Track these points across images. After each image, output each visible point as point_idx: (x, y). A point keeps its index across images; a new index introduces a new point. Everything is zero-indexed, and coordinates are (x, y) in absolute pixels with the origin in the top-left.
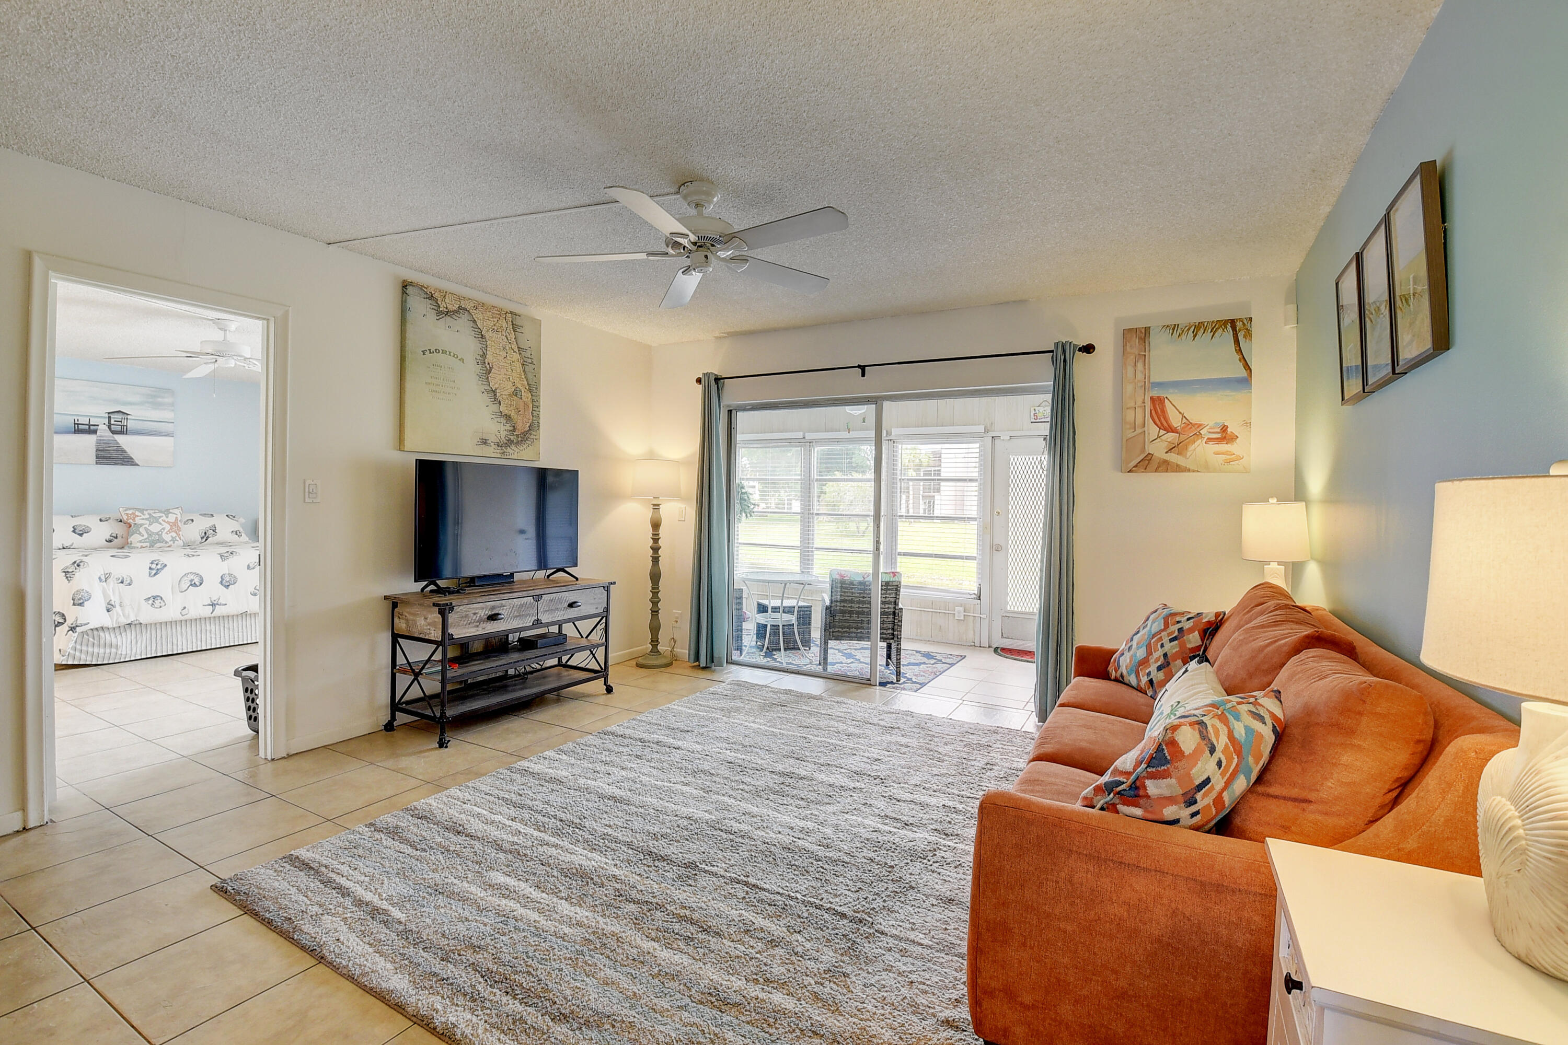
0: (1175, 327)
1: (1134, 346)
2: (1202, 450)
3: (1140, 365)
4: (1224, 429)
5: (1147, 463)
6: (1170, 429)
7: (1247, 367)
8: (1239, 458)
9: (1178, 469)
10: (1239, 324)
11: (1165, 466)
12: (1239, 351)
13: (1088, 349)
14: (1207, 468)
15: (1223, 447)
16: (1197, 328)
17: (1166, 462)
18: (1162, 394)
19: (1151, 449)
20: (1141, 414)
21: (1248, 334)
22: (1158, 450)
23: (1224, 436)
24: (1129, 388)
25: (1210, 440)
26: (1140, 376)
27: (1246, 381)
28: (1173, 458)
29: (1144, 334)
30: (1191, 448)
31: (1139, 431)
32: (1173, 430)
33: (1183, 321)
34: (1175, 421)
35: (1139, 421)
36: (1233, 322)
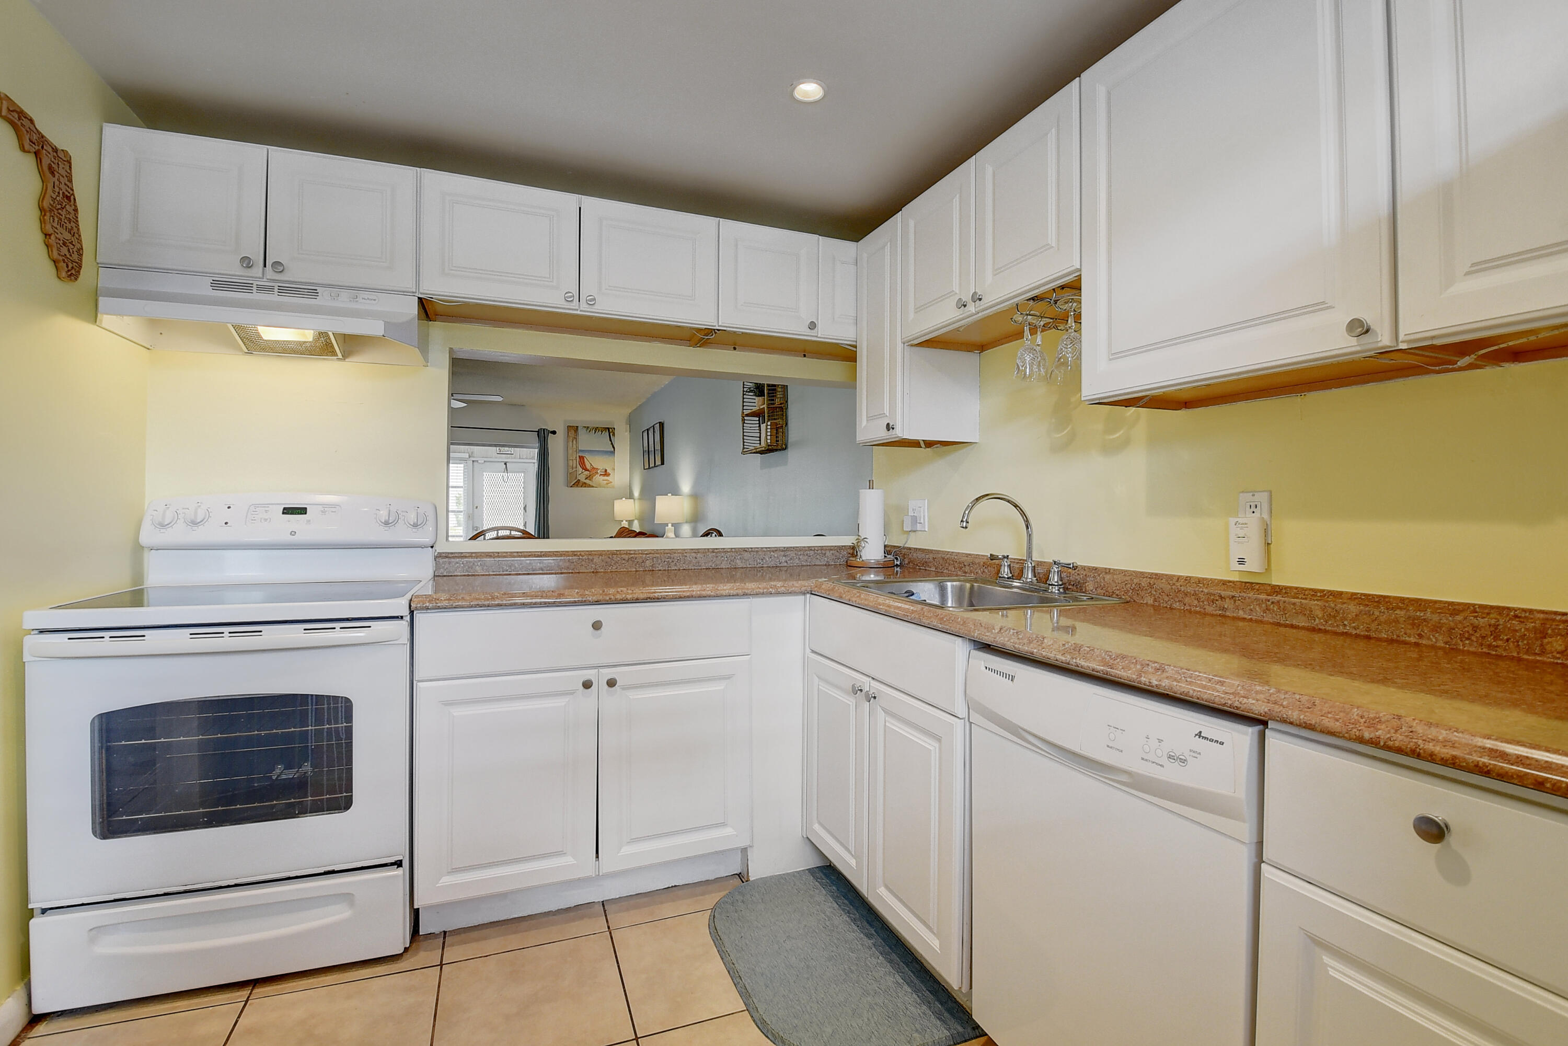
0: (588, 427)
1: (572, 432)
2: (598, 479)
3: (574, 442)
4: (606, 470)
5: (578, 484)
6: (586, 470)
7: (614, 448)
8: (611, 482)
9: (590, 486)
10: (611, 430)
11: (585, 485)
12: (611, 440)
13: (554, 432)
14: (599, 486)
15: (606, 478)
16: (596, 429)
17: (585, 483)
18: (583, 455)
19: (579, 478)
20: (575, 463)
21: (614, 435)
22: (582, 478)
23: (606, 474)
24: (570, 451)
25: (601, 475)
26: (574, 446)
27: (613, 453)
28: (587, 481)
29: (576, 429)
30: (594, 478)
31: (574, 470)
32: (588, 470)
33: (591, 426)
34: (588, 467)
35: (574, 466)
36: (608, 429)
